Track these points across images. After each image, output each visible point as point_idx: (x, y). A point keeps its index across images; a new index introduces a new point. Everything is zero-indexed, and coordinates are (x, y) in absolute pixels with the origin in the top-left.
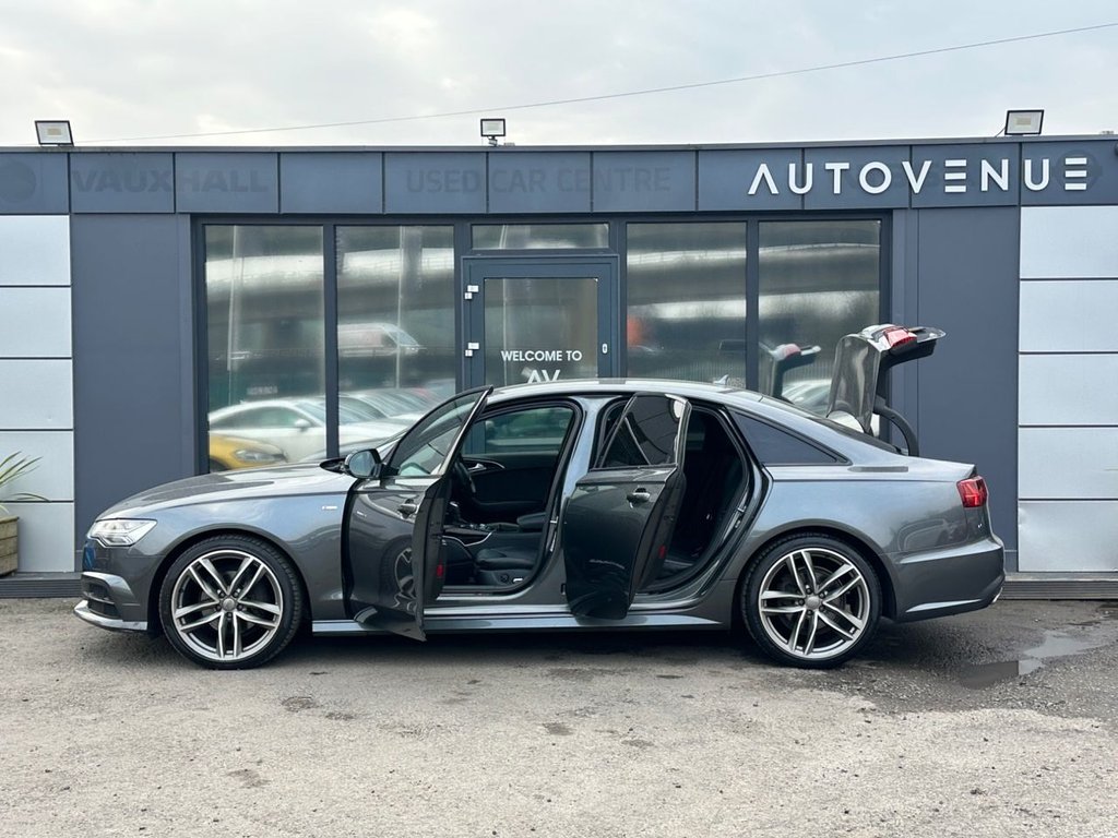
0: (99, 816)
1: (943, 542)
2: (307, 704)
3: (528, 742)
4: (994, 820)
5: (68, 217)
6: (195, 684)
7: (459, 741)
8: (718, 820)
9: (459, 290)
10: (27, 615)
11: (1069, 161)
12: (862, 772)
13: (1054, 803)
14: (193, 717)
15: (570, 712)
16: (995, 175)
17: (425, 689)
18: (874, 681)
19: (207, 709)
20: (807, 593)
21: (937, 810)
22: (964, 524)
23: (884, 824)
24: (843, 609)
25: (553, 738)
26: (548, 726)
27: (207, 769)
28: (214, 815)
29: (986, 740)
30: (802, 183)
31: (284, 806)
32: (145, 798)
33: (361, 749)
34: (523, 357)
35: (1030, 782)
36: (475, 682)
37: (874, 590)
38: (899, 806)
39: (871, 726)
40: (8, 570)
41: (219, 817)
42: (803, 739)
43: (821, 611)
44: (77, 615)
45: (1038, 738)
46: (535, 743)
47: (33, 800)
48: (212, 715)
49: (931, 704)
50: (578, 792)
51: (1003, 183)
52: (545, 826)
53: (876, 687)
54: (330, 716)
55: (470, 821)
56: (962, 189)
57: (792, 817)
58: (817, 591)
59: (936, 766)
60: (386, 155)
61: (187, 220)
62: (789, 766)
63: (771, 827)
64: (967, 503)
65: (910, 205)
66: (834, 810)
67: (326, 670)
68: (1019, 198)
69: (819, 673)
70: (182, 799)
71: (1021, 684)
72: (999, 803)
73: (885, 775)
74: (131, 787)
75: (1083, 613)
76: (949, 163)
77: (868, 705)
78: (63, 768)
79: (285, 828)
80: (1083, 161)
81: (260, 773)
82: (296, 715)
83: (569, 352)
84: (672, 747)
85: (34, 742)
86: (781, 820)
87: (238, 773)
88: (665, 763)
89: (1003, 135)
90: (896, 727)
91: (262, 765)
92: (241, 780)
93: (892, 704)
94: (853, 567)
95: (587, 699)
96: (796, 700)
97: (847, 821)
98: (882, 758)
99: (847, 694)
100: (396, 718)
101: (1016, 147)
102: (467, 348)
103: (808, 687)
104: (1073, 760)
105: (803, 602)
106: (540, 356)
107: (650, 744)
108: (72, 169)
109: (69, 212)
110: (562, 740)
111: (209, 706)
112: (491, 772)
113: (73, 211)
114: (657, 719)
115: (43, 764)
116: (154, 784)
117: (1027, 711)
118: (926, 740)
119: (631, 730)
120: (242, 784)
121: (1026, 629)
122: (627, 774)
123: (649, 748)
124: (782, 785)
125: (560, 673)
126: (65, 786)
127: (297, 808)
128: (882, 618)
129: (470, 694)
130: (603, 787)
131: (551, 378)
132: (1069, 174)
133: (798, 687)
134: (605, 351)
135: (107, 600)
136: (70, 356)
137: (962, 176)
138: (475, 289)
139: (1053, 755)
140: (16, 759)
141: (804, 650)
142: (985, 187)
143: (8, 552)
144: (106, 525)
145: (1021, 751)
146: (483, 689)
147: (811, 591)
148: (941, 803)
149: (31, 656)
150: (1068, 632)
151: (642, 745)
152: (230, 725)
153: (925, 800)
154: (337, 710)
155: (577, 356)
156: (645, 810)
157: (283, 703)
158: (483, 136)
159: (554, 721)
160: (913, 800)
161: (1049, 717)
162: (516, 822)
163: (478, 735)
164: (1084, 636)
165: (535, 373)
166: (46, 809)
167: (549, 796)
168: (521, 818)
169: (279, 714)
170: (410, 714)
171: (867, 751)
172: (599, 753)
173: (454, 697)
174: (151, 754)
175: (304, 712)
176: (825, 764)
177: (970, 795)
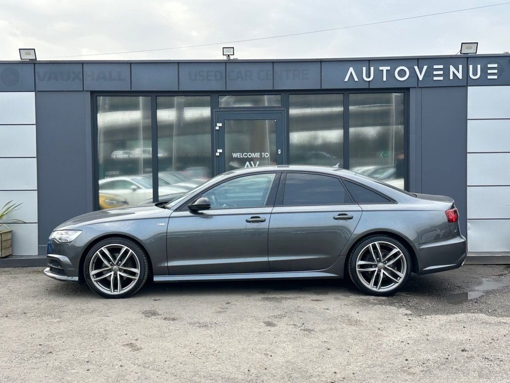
0: (68, 364)
1: (437, 239)
2: (154, 313)
3: (257, 330)
4: (474, 363)
5: (34, 93)
6: (102, 305)
7: (226, 329)
8: (349, 364)
9: (213, 125)
10: (19, 275)
11: (489, 66)
12: (411, 342)
13: (499, 355)
14: (103, 320)
15: (274, 316)
16: (456, 72)
17: (206, 306)
18: (409, 302)
19: (108, 316)
20: (378, 262)
21: (447, 359)
22: (448, 230)
23: (425, 365)
24: (394, 269)
25: (269, 328)
26: (265, 323)
27: (112, 343)
28: (120, 363)
29: (464, 327)
30: (368, 76)
31: (151, 359)
32: (87, 356)
33: (182, 334)
34: (242, 156)
35: (487, 346)
36: (229, 303)
37: (409, 260)
38: (429, 357)
39: (411, 322)
40: (8, 254)
41: (122, 364)
42: (382, 328)
43: (384, 270)
44: (45, 274)
45: (487, 326)
46: (261, 330)
47: (36, 358)
48: (111, 319)
49: (437, 312)
50: (283, 352)
51: (460, 76)
52: (271, 367)
53: (411, 304)
54: (165, 319)
55: (237, 365)
56: (441, 78)
57: (382, 362)
58: (383, 261)
59: (443, 339)
60: (180, 64)
61: (89, 94)
62: (377, 339)
63: (374, 367)
64: (450, 221)
65: (418, 85)
66: (401, 359)
67: (160, 299)
68: (467, 82)
69: (384, 298)
70: (104, 357)
71: (476, 302)
72: (475, 355)
73: (421, 343)
74: (80, 352)
75: (498, 270)
76: (435, 67)
77: (409, 312)
78: (47, 343)
79: (153, 369)
80: (496, 65)
81: (137, 344)
82: (150, 318)
83: (263, 153)
84: (323, 331)
85: (32, 332)
86: (378, 364)
87: (127, 345)
88: (321, 339)
89: (459, 54)
90: (422, 322)
91: (138, 342)
92: (130, 348)
93: (419, 312)
94: (399, 250)
95: (281, 310)
96: (376, 310)
97: (408, 364)
98: (419, 336)
99: (398, 308)
100: (196, 320)
101: (466, 59)
102: (217, 152)
103: (380, 304)
104: (505, 336)
105: (376, 266)
106: (250, 155)
107: (313, 330)
108: (36, 71)
109: (35, 91)
110: (272, 329)
111: (109, 315)
112: (243, 344)
113: (37, 90)
114: (314, 319)
115: (38, 341)
116: (90, 350)
117: (481, 314)
118: (437, 328)
119: (303, 324)
120: (130, 349)
121: (473, 278)
122: (305, 344)
123: (312, 332)
124: (376, 348)
125: (267, 299)
126: (49, 351)
127: (157, 360)
128: (412, 273)
129: (227, 309)
130: (295, 350)
131: (255, 165)
132: (489, 71)
133: (375, 304)
134: (279, 153)
135: (59, 267)
136: (36, 156)
137: (441, 72)
138: (220, 125)
139: (496, 334)
140: (25, 340)
141: (377, 288)
142: (451, 77)
143: (8, 246)
144: (58, 233)
145: (481, 332)
146: (233, 306)
147: (380, 261)
148: (449, 355)
149: (24, 293)
150: (493, 279)
151: (309, 331)
152: (120, 323)
153: (441, 354)
154: (168, 316)
155: (267, 155)
156: (315, 360)
157: (143, 313)
158: (224, 55)
159: (268, 320)
160: (436, 354)
161: (491, 317)
162: (258, 365)
163: (234, 327)
164: (500, 280)
165: (248, 163)
166: (42, 362)
167: (270, 354)
168: (260, 364)
169: (142, 318)
170: (202, 318)
171: (411, 332)
172: (290, 335)
173: (220, 310)
174: (86, 336)
175: (153, 317)
176: (393, 339)
177: (461, 352)
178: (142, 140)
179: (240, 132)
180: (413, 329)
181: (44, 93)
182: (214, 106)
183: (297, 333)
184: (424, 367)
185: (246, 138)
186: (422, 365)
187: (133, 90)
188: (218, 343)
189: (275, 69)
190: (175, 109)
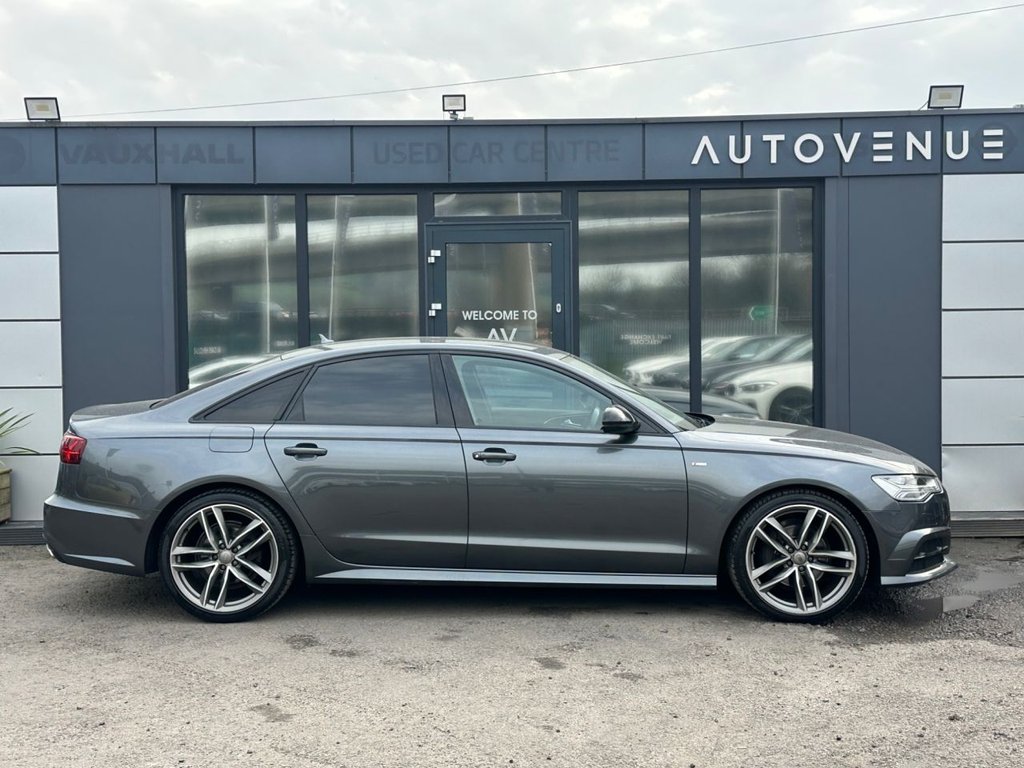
0: (138, 751)
2: (309, 642)
3: (526, 676)
4: (976, 744)
5: (56, 188)
7: (460, 675)
8: (719, 748)
9: (423, 255)
10: (27, 561)
11: (987, 133)
12: (843, 701)
14: (205, 655)
15: (558, 646)
17: (416, 626)
21: (922, 736)
23: (876, 750)
25: (549, 672)
26: (540, 660)
27: (228, 703)
28: (247, 747)
30: (741, 153)
31: (310, 739)
32: (178, 732)
33: (370, 685)
34: (483, 316)
38: (883, 732)
39: (840, 658)
41: (252, 749)
42: (781, 671)
45: (997, 667)
46: (532, 677)
47: (72, 737)
48: (223, 654)
49: (890, 637)
50: (582, 722)
51: (927, 153)
52: (559, 755)
54: (334, 653)
55: (489, 751)
56: (889, 158)
57: (787, 744)
59: (910, 696)
60: (355, 129)
61: (168, 189)
62: (773, 695)
65: (841, 172)
66: (827, 737)
68: (941, 166)
70: (212, 733)
71: (967, 617)
72: (977, 728)
73: (864, 704)
74: (161, 723)
75: (1007, 550)
76: (877, 135)
77: (833, 638)
78: (92, 705)
79: (315, 759)
80: (1000, 132)
81: (280, 707)
82: (302, 652)
83: (525, 312)
84: (662, 679)
85: (60, 681)
86: (779, 747)
87: (260, 708)
89: (926, 108)
90: (863, 658)
91: (281, 700)
92: (265, 714)
93: (854, 637)
95: (571, 635)
97: (841, 748)
98: (858, 687)
100: (397, 655)
101: (939, 119)
102: (430, 308)
106: (498, 315)
107: (639, 677)
108: (60, 143)
109: (57, 184)
110: (557, 674)
112: (497, 705)
113: (61, 182)
114: (641, 653)
115: (73, 701)
116: (182, 720)
117: (980, 642)
118: (895, 670)
119: (619, 663)
120: (266, 718)
122: (625, 705)
123: (639, 681)
124: (771, 714)
126: (98, 722)
127: (323, 740)
129: (460, 631)
130: (605, 718)
131: (509, 336)
132: (987, 144)
134: (559, 311)
136: (59, 318)
137: (889, 146)
138: (438, 253)
140: (47, 698)
142: (910, 157)
145: (985, 679)
148: (924, 729)
149: (39, 600)
150: (997, 567)
151: (634, 678)
152: (242, 663)
153: (909, 726)
154: (340, 647)
155: (531, 314)
156: (649, 738)
157: (287, 641)
158: (444, 110)
159: (545, 656)
160: (897, 727)
161: (1002, 647)
162: (532, 751)
163: (477, 670)
164: (1013, 571)
165: (493, 331)
166: (87, 744)
167: (557, 726)
168: (536, 748)
169: (286, 652)
170: (409, 651)
171: (842, 681)
172: (594, 686)
173: (446, 634)
174: (173, 691)
175: (309, 649)
176: (806, 693)
177: (949, 722)
178: (268, 283)
179: (476, 268)
180: (846, 674)
181: (76, 189)
182: (425, 215)
183: (606, 682)
184: (874, 754)
185: (487, 282)
186: (871, 751)
187: (258, 182)
188: (446, 704)
189: (549, 139)
190: (336, 220)
